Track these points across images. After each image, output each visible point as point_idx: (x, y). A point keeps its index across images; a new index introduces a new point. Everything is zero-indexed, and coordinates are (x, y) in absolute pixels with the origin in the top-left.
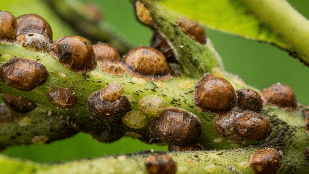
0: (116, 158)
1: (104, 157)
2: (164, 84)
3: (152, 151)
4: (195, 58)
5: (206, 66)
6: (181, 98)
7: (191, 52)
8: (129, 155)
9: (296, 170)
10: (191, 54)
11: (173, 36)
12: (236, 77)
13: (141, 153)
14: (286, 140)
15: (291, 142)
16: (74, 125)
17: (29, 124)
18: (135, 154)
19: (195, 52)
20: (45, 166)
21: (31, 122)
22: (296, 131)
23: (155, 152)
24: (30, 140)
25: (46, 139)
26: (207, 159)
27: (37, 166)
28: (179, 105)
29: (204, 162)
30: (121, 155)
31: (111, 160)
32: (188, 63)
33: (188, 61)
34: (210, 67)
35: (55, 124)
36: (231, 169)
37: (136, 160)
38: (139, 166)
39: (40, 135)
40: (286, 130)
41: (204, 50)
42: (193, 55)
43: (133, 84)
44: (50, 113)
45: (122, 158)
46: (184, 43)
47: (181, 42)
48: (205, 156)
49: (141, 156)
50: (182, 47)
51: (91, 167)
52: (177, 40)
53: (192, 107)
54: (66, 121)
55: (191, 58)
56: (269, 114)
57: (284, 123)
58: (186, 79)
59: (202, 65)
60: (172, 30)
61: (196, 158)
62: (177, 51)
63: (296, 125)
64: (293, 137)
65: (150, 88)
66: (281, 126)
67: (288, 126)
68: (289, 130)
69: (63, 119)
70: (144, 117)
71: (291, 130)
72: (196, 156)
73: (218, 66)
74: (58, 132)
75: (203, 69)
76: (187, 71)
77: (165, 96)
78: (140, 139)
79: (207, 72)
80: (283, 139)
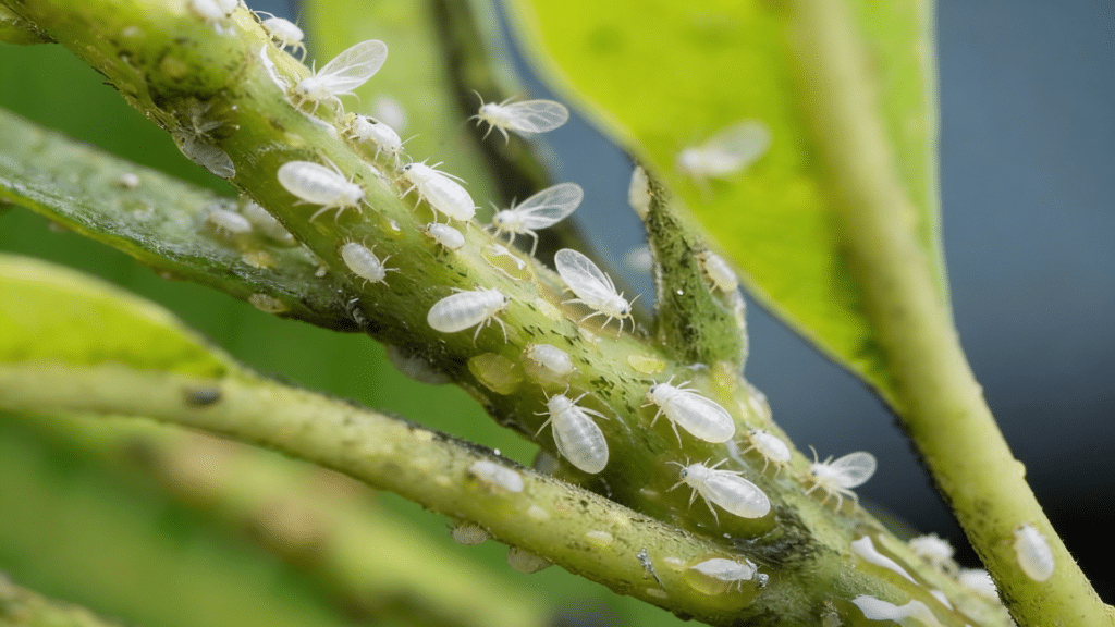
0: (411, 428)
1: (387, 414)
2: (598, 340)
3: (497, 452)
4: (695, 324)
5: (708, 351)
6: (618, 383)
7: (692, 311)
8: (443, 437)
9: (777, 621)
10: (690, 315)
11: (672, 263)
12: (761, 397)
13: (470, 445)
14: (790, 561)
15: (797, 569)
16: (359, 320)
17: (264, 267)
18: (457, 441)
19: (703, 315)
20: (249, 374)
21: (270, 267)
22: (821, 554)
23: (500, 457)
24: (250, 295)
25: (282, 309)
26: (603, 518)
27: (233, 367)
28: (608, 394)
29: (591, 520)
30: (426, 428)
31: (400, 429)
32: (673, 326)
33: (677, 323)
34: (715, 356)
35: (319, 294)
36: (642, 559)
37: (451, 454)
38: (450, 467)
39: (275, 297)
40: (801, 543)
41: (722, 319)
42: (695, 318)
43: (534, 310)
44: (321, 273)
45: (424, 436)
46: (688, 288)
47: (683, 282)
48: (602, 511)
49: (468, 451)
50: (680, 292)
51: (347, 422)
52: (677, 274)
53: (630, 410)
54: (346, 304)
55: (685, 321)
56: (784, 497)
57: (804, 528)
58: (651, 353)
59: (699, 345)
60: (679, 252)
61: (580, 506)
62: (665, 294)
63: (828, 543)
64: (809, 562)
65: (563, 334)
66: (796, 530)
67: (808, 540)
68: (807, 546)
69: (341, 296)
70: (519, 380)
71: (812, 548)
72: (584, 503)
73: (734, 361)
74: (316, 311)
75: (698, 351)
76: (663, 337)
77: (588, 362)
78: (488, 408)
79: (705, 362)
80: (786, 555)
